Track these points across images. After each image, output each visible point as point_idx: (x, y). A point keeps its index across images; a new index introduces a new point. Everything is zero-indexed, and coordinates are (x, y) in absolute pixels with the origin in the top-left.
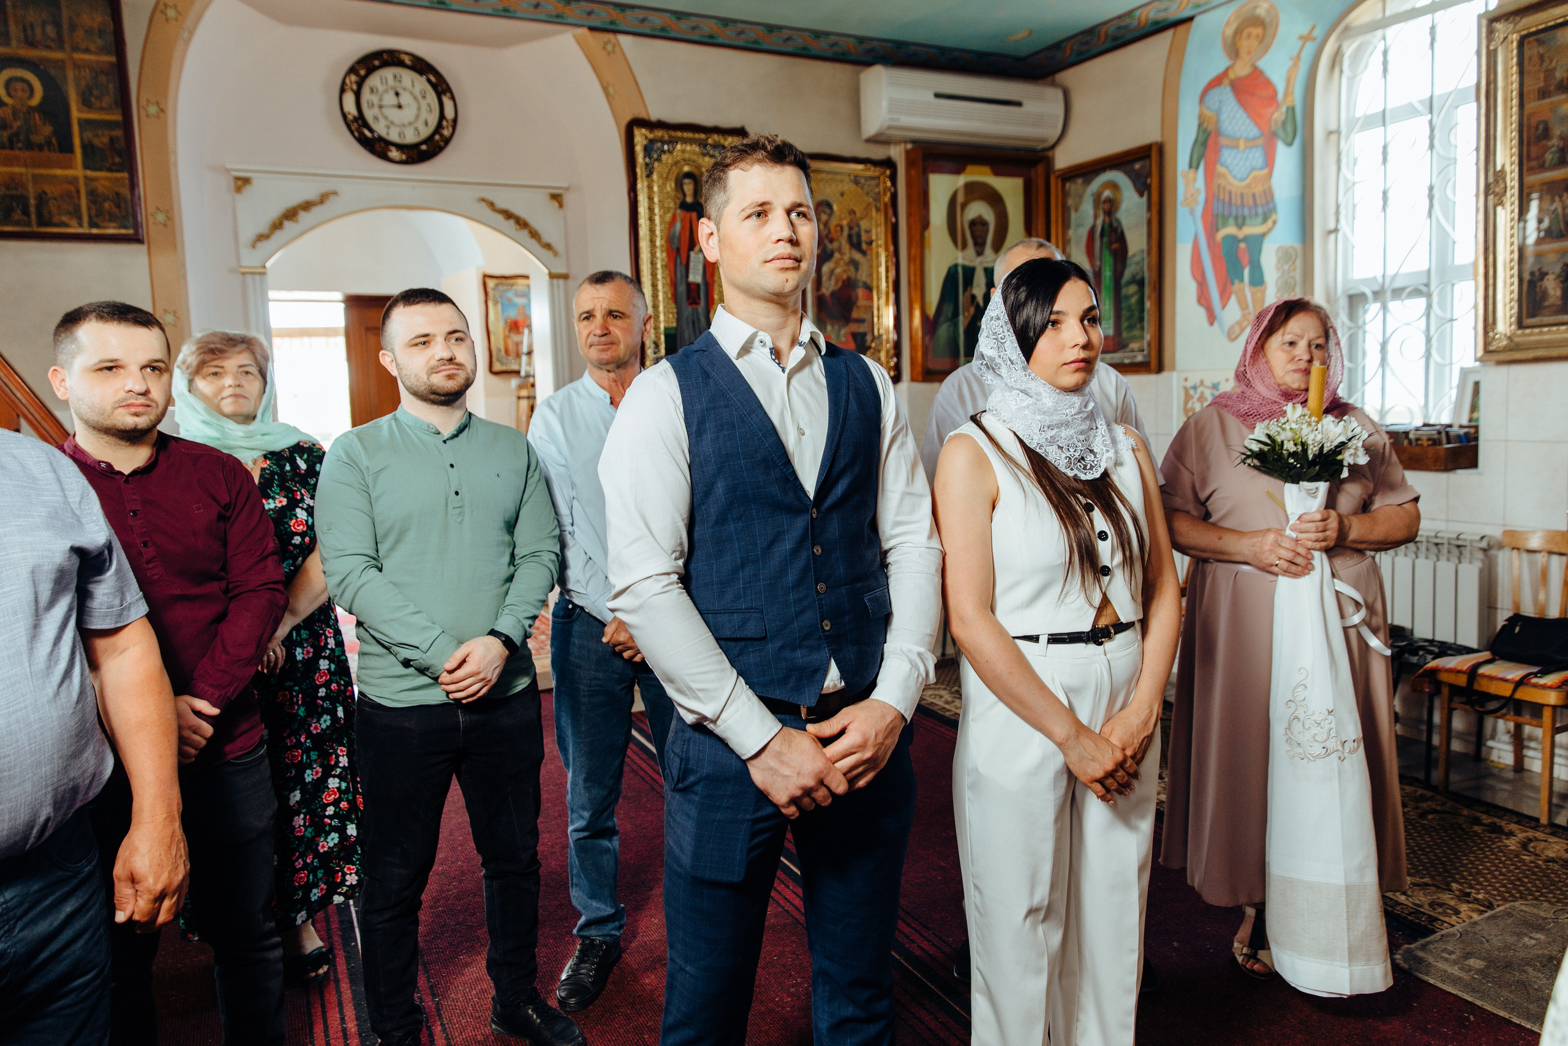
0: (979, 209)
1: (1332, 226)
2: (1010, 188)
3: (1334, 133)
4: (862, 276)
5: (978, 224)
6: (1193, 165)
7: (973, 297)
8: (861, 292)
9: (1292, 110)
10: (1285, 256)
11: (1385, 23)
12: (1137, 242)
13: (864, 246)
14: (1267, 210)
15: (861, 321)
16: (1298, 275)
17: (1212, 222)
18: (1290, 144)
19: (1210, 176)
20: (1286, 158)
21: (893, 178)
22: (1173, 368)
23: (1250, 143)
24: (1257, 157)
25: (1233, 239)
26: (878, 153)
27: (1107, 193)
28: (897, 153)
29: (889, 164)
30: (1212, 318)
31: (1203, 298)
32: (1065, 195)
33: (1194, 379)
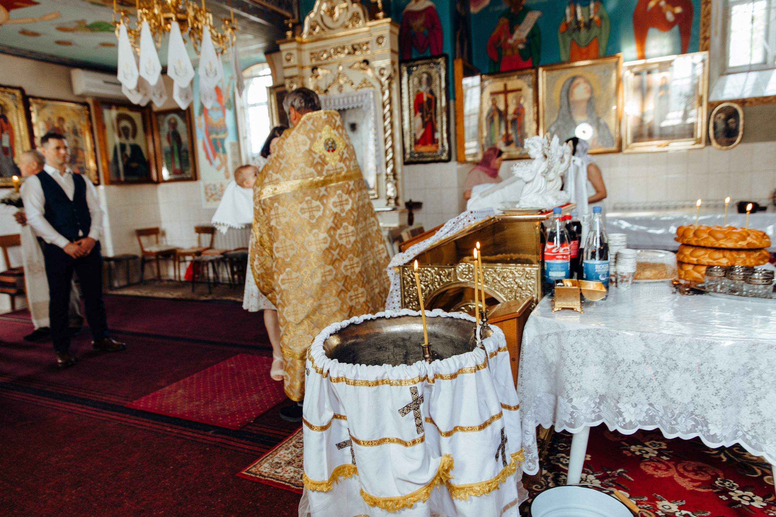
0: (125, 123)
1: (245, 135)
2: (137, 117)
3: (242, 108)
4: (80, 146)
5: (125, 129)
6: (200, 115)
7: (126, 155)
8: (80, 152)
9: (229, 100)
10: (232, 145)
11: (252, 77)
12: (184, 138)
13: (79, 134)
14: (225, 130)
15: (81, 163)
16: (237, 150)
17: (208, 133)
18: (230, 109)
19: (206, 118)
20: (229, 114)
21: (89, 110)
22: (200, 179)
23: (218, 109)
24: (220, 113)
25: (215, 140)
26: (81, 100)
27: (172, 121)
28: (90, 101)
29: (86, 104)
30: (211, 163)
31: (208, 157)
32: (157, 120)
33: (207, 183)
